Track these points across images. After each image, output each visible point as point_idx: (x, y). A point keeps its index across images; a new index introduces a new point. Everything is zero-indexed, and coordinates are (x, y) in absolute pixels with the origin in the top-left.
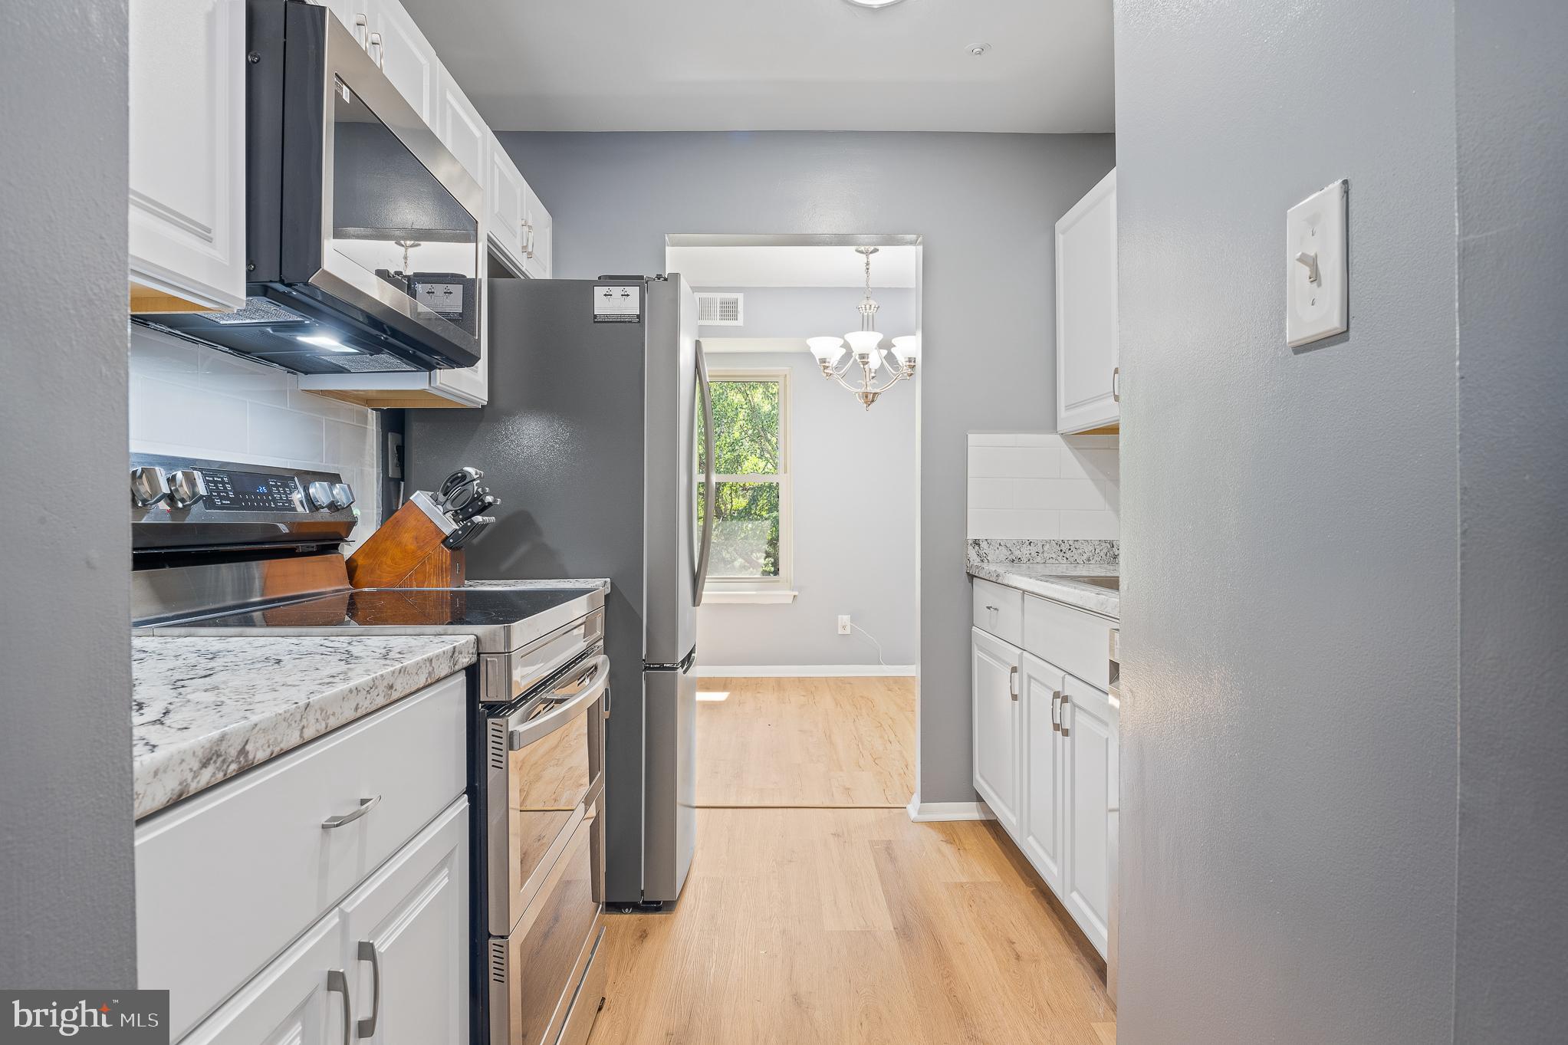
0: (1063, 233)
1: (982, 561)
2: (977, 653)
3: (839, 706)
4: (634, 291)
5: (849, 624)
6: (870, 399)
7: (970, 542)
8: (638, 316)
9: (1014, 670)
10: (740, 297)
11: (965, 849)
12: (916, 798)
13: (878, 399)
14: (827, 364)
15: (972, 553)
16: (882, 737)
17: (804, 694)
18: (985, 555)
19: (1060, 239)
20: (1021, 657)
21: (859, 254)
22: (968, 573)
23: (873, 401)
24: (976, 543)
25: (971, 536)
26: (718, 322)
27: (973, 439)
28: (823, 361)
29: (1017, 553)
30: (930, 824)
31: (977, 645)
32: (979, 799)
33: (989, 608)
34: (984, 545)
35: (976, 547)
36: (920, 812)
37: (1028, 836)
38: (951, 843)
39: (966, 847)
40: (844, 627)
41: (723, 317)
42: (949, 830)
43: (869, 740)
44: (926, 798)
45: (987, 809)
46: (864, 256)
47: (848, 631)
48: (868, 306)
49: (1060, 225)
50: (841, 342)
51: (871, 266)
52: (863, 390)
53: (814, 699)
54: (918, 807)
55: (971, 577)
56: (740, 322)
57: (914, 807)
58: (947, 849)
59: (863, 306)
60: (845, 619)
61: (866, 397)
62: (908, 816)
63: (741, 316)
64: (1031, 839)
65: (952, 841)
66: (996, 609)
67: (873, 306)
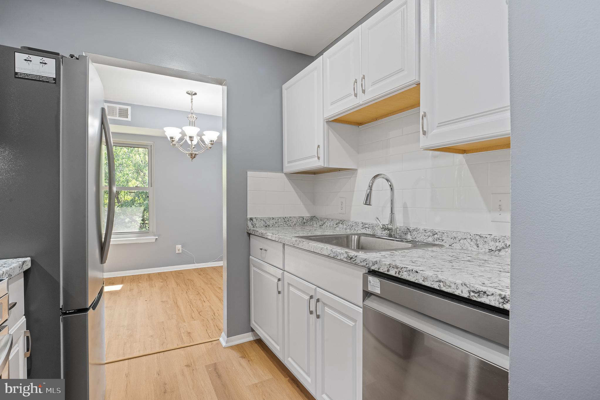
0: (286, 89)
1: (254, 227)
2: (252, 269)
3: (178, 285)
4: (51, 62)
5: (181, 249)
6: (193, 156)
7: (249, 219)
8: (54, 79)
9: (279, 280)
10: (129, 108)
11: (251, 360)
12: (224, 335)
13: (197, 157)
14: (174, 140)
15: (249, 223)
16: (200, 299)
17: (161, 281)
18: (255, 224)
19: (285, 92)
20: (283, 274)
21: (187, 94)
22: (248, 233)
23: (194, 157)
24: (251, 219)
25: (249, 216)
26: (118, 118)
27: (249, 173)
28: (172, 138)
29: (268, 223)
30: (232, 347)
31: (253, 264)
32: (253, 330)
33: (261, 249)
34: (255, 220)
35: (251, 221)
36: (227, 342)
37: (288, 358)
38: (244, 358)
39: (252, 358)
40: (179, 250)
41: (120, 116)
42: (239, 348)
43: (195, 302)
44: (229, 335)
45: (256, 334)
46: (190, 96)
47: (181, 252)
48: (192, 117)
49: (284, 86)
50: (180, 130)
51: (193, 100)
52: (190, 152)
53: (167, 283)
54: (226, 340)
55: (249, 234)
56: (129, 119)
57: (223, 340)
58: (243, 362)
59: (190, 117)
60: (179, 247)
61: (192, 155)
62: (220, 344)
63: (129, 116)
64: (290, 359)
65: (244, 356)
66: (265, 250)
67: (194, 117)
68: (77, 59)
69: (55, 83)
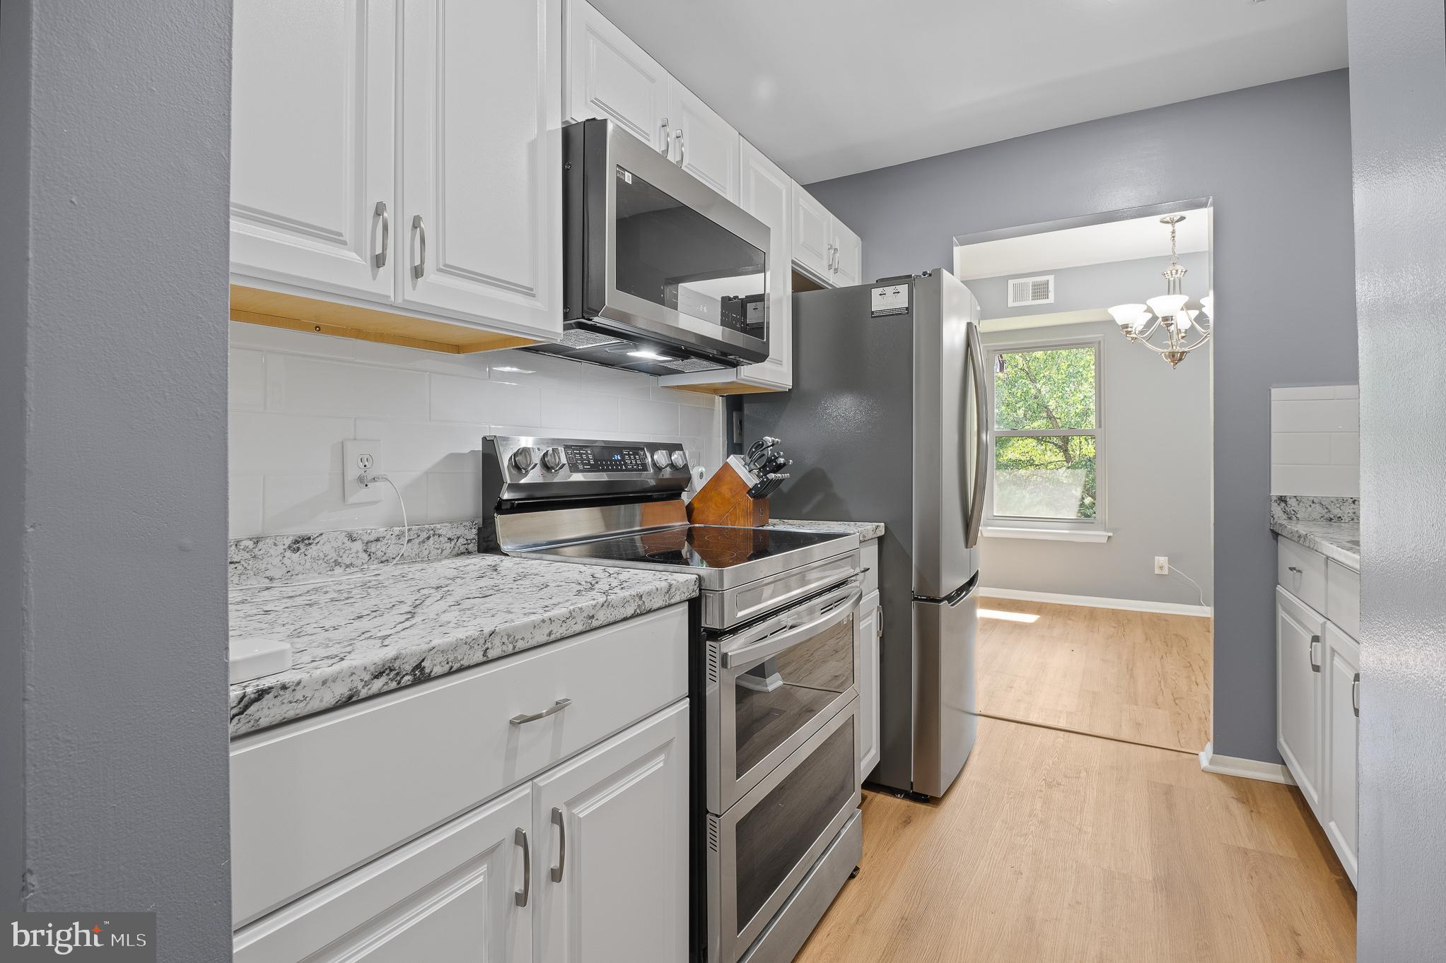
1: (1290, 518)
2: (1281, 614)
3: (1149, 641)
4: (904, 289)
5: (1166, 566)
6: (1176, 358)
7: (1274, 498)
8: (907, 309)
9: (1316, 639)
10: (1051, 278)
11: (1259, 812)
12: (1209, 747)
13: (1187, 358)
14: (1129, 329)
15: (1277, 510)
16: (1188, 677)
17: (1114, 625)
18: (1293, 513)
20: (1323, 625)
21: (1162, 224)
22: (1272, 531)
23: (1180, 359)
24: (1282, 499)
25: (1275, 492)
26: (1030, 302)
27: (1275, 392)
28: (1126, 326)
29: (1337, 512)
30: (1223, 777)
31: (1282, 605)
32: (1280, 761)
33: (1291, 569)
34: (1292, 502)
35: (1283, 504)
36: (1212, 762)
38: (1244, 803)
39: (1261, 810)
40: (1161, 568)
41: (1035, 297)
42: (1244, 789)
43: (1173, 678)
44: (1217, 750)
45: (1288, 775)
46: (1170, 225)
47: (1166, 572)
48: (1174, 272)
50: (1145, 307)
51: (1177, 234)
52: (1170, 349)
53: (1124, 631)
54: (1210, 757)
55: (1276, 535)
56: (1051, 299)
57: (1205, 756)
58: (1237, 809)
59: (1169, 272)
60: (1161, 560)
61: (1173, 356)
62: (1199, 763)
63: (1051, 295)
64: (1333, 824)
65: (1246, 801)
66: (1299, 571)
67: (1179, 271)
68: (930, 275)
69: (908, 313)
